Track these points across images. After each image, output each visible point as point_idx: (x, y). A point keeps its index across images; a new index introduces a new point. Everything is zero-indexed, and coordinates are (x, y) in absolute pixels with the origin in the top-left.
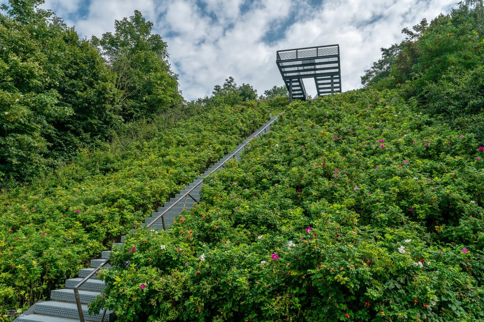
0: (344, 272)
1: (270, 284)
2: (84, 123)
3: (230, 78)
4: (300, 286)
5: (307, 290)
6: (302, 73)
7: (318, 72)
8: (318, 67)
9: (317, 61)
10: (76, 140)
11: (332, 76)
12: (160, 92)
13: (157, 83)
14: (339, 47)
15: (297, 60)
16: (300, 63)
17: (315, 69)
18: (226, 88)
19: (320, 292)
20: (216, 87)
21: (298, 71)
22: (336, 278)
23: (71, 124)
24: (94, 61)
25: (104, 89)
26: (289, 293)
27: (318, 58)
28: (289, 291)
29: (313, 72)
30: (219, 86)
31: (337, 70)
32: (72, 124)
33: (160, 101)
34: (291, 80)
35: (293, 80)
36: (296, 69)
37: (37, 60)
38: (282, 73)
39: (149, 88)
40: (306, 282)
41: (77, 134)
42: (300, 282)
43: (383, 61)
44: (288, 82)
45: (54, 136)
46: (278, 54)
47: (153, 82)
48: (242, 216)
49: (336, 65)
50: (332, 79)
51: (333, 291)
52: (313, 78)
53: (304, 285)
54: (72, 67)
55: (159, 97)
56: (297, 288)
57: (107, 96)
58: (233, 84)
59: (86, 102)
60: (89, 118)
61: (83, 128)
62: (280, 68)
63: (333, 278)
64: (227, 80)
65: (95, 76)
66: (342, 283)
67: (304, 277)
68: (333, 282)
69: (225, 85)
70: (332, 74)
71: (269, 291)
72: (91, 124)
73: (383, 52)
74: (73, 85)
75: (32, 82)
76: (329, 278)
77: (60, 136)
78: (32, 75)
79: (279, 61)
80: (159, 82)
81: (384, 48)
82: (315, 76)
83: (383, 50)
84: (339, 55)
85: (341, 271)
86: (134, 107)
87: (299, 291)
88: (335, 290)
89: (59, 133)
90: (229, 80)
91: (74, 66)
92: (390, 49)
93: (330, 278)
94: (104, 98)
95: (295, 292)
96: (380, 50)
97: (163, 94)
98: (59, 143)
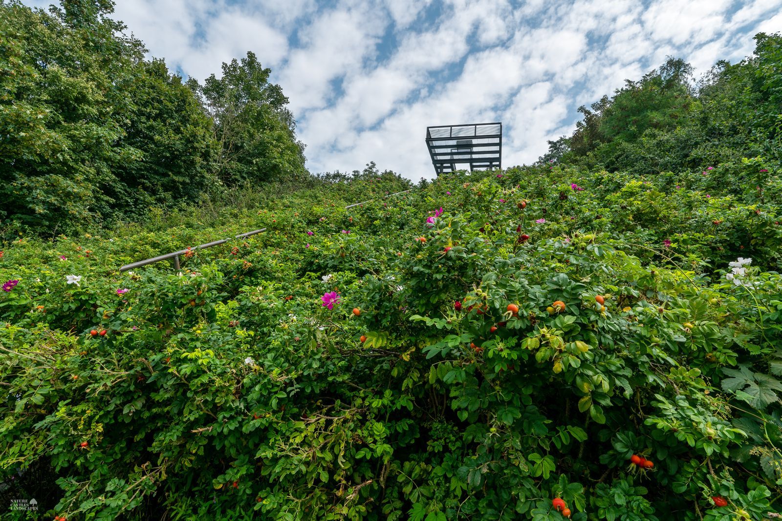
0: (569, 320)
1: (293, 375)
2: (165, 180)
3: (372, 163)
4: (396, 385)
5: (418, 402)
6: (456, 157)
7: (474, 156)
8: (475, 149)
9: (475, 142)
10: (149, 199)
11: (491, 163)
12: (276, 155)
13: (272, 144)
14: (501, 126)
15: (451, 138)
16: (454, 142)
17: (472, 153)
18: (366, 175)
19: (454, 405)
20: (354, 172)
21: (452, 154)
22: (530, 342)
23: (145, 179)
24: (184, 101)
25: (194, 136)
26: (361, 406)
27: (476, 137)
28: (359, 401)
29: (468, 157)
30: (357, 172)
31: (497, 155)
32: (147, 179)
33: (275, 167)
34: (442, 164)
35: (445, 165)
36: (449, 150)
37: (93, 80)
38: (433, 155)
39: (262, 150)
40: (416, 375)
41: (153, 192)
42: (395, 373)
43: (549, 155)
44: (439, 167)
45: (120, 192)
46: (428, 131)
47: (268, 143)
48: (316, 257)
49: (497, 148)
50: (491, 166)
51: (510, 403)
52: (468, 164)
53: (407, 383)
54: (152, 105)
55: (273, 161)
56: (388, 393)
57: (196, 145)
58: (374, 170)
59: (169, 151)
60: (170, 173)
61: (162, 185)
62: (431, 148)
63: (519, 345)
64: (368, 165)
65: (185, 120)
66: (558, 367)
67: (406, 357)
68: (511, 363)
69: (366, 171)
70: (491, 160)
71: (283, 395)
72: (174, 181)
73: (550, 145)
74: (151, 128)
75: (83, 109)
76: (499, 347)
77: (130, 194)
78: (82, 99)
79: (429, 139)
80: (274, 142)
81: (551, 140)
82: (471, 161)
83: (550, 142)
84: (501, 135)
85: (554, 315)
86: (240, 172)
87: (393, 402)
88: (517, 403)
89: (128, 190)
90: (370, 165)
91: (156, 104)
92: (558, 142)
93: (501, 346)
94: (193, 147)
95: (376, 403)
96: (547, 143)
97: (279, 158)
98: (127, 202)
